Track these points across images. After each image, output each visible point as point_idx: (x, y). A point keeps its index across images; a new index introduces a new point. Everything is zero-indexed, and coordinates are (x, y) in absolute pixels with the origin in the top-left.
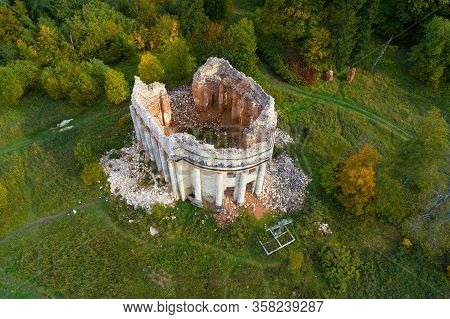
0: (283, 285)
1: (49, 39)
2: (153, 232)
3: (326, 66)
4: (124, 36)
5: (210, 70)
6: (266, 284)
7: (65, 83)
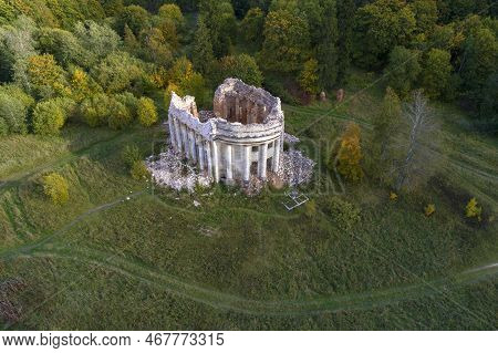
0: (303, 230)
1: (82, 81)
2: (196, 204)
3: (318, 89)
4: (146, 76)
5: (228, 87)
6: (290, 230)
7: (103, 111)
